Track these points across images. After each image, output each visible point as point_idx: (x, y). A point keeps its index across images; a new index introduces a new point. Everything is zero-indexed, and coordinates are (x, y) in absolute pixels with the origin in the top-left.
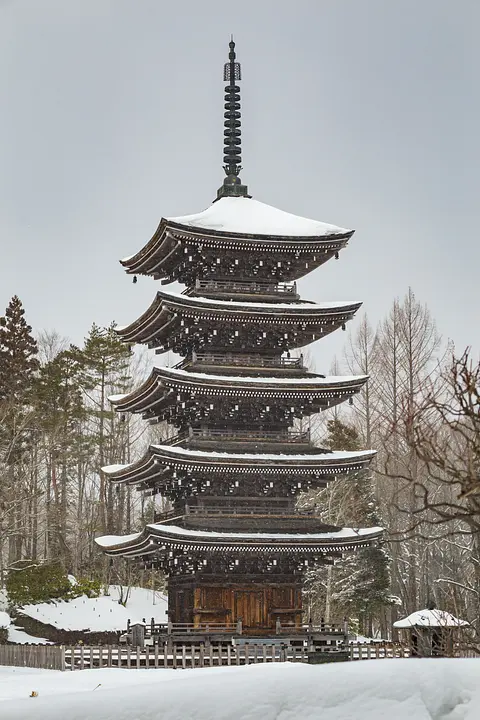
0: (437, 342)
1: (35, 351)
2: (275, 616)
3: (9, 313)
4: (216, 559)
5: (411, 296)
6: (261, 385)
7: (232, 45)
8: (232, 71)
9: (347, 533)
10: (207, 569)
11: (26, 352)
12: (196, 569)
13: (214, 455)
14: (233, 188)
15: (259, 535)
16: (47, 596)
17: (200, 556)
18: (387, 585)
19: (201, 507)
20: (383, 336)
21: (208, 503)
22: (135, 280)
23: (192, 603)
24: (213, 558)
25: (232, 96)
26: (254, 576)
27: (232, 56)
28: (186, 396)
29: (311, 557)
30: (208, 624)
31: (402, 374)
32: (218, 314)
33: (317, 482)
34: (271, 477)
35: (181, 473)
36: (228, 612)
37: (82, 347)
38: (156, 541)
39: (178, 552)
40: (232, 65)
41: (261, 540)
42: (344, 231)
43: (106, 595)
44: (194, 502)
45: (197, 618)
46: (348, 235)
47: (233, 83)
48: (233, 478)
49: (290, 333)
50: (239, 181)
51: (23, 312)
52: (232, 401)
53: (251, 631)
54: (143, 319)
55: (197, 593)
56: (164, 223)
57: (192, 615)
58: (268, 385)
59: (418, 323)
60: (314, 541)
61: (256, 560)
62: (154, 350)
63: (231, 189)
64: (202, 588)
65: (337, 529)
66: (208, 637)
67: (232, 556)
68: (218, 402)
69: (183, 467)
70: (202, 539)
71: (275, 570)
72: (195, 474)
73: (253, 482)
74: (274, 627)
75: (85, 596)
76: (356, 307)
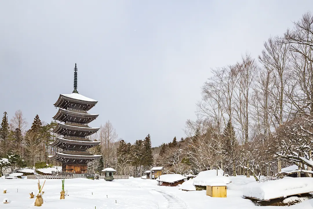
0: (113, 129)
1: (42, 125)
2: (82, 170)
3: (36, 117)
4: (71, 160)
5: (109, 121)
6: (80, 128)
7: (76, 64)
8: (76, 69)
9: (95, 156)
10: (69, 162)
11: (40, 125)
12: (67, 161)
13: (70, 140)
14: (75, 91)
15: (79, 155)
16: (42, 167)
17: (67, 159)
18: (103, 167)
19: (68, 150)
20: (104, 128)
21: (69, 150)
22: (56, 108)
23: (66, 168)
24: (70, 160)
25: (76, 74)
26: (78, 163)
27: (76, 66)
28: (65, 129)
29: (88, 160)
30: (69, 171)
31: (107, 134)
32: (72, 114)
33: (90, 147)
34: (82, 145)
35: (64, 144)
36: (73, 169)
37: (50, 124)
38: (58, 156)
39: (63, 158)
40: (76, 68)
41: (79, 156)
42: (96, 101)
43: (54, 167)
44: (67, 149)
45: (67, 170)
46: (97, 102)
47: (76, 71)
48: (74, 145)
49: (86, 120)
50: (77, 91)
51: (39, 117)
52: (74, 131)
53: (77, 173)
54: (57, 114)
55: (67, 166)
56: (61, 95)
57: (66, 170)
58: (81, 128)
59: (110, 126)
60: (89, 157)
61: (78, 160)
62: (60, 121)
63: (75, 92)
64: (68, 165)
65: (94, 155)
66: (69, 174)
67: (74, 159)
68: (72, 131)
69: (64, 142)
70: (67, 156)
71: (82, 162)
72: (67, 144)
73: (78, 146)
74: (81, 172)
75: (50, 167)
76: (98, 115)
